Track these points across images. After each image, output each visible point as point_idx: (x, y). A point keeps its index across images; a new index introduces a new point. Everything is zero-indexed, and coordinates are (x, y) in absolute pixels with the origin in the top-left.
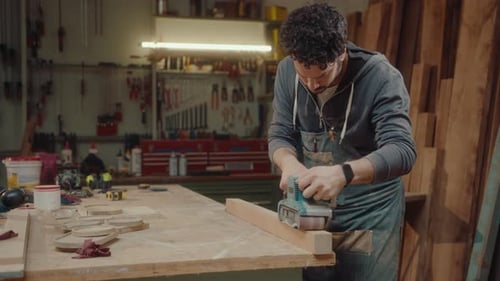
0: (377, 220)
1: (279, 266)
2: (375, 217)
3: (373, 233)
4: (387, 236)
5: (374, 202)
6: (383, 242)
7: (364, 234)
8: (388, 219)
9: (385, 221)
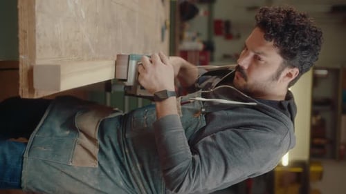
0: (109, 172)
1: (21, 15)
2: (113, 170)
3: (94, 169)
4: (91, 184)
5: (130, 169)
6: (85, 179)
7: (94, 157)
8: (112, 184)
9: (108, 181)
